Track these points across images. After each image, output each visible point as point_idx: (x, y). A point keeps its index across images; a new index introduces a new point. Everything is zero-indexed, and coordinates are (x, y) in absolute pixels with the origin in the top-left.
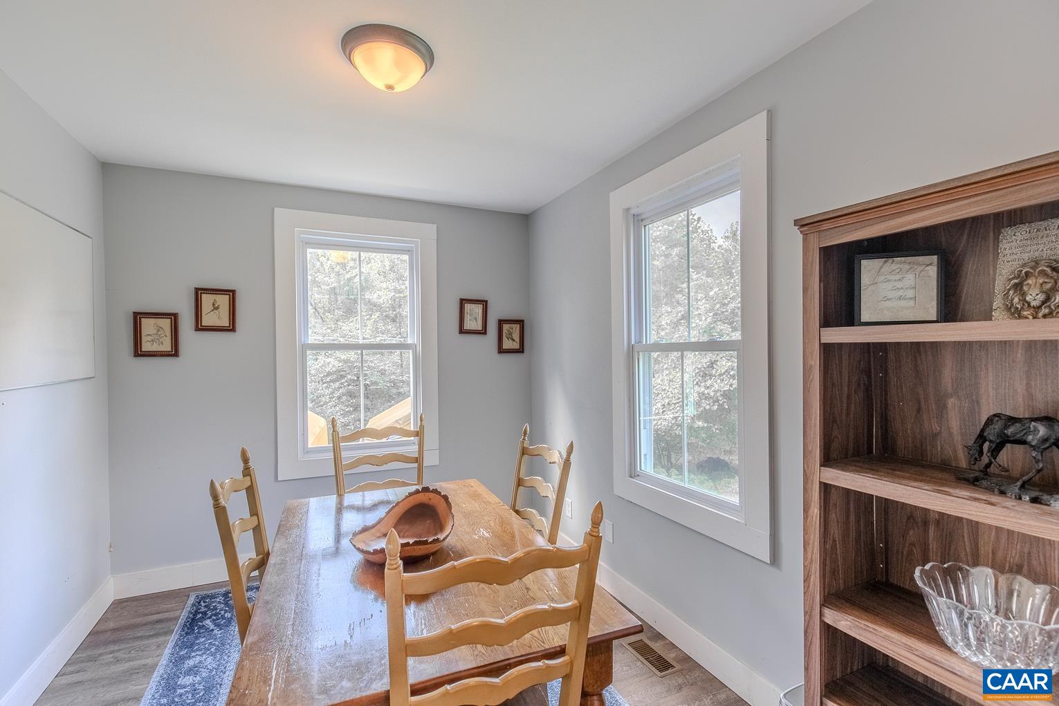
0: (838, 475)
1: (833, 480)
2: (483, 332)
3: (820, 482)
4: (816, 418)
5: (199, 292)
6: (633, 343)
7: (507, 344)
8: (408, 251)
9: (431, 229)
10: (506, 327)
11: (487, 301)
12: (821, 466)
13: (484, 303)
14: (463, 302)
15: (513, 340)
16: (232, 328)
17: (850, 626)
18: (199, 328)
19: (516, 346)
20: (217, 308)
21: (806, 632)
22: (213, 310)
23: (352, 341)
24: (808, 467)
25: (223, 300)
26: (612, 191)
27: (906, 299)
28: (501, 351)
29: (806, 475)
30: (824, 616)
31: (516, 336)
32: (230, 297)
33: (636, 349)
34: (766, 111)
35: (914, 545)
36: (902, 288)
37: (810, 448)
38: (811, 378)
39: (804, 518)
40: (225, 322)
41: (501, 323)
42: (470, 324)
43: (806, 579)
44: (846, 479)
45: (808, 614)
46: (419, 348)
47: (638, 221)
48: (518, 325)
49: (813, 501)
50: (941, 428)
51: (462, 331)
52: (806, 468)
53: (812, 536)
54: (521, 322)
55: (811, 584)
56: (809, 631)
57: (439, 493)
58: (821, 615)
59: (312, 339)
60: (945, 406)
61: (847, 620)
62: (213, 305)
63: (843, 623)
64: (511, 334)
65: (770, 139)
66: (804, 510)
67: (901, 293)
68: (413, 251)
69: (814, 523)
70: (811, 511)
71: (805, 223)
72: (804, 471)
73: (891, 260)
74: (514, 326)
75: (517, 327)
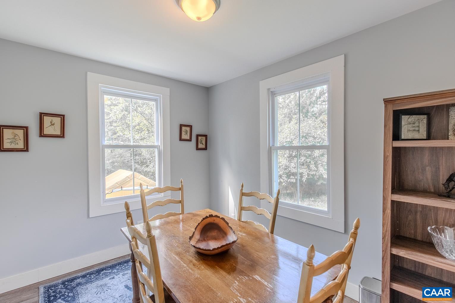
0: (400, 197)
1: (397, 199)
2: (190, 140)
3: (392, 201)
4: (389, 176)
5: (42, 115)
6: (271, 146)
7: (200, 146)
8: (155, 100)
9: (167, 91)
10: (200, 138)
11: (192, 126)
12: (391, 194)
13: (191, 127)
14: (181, 126)
15: (203, 144)
16: (62, 135)
17: (405, 254)
18: (42, 135)
19: (204, 147)
20: (53, 125)
21: (383, 258)
22: (51, 126)
23: (127, 143)
24: (385, 195)
25: (57, 120)
26: (261, 81)
27: (416, 131)
28: (198, 149)
29: (384, 198)
30: (392, 251)
31: (204, 142)
32: (61, 119)
33: (272, 149)
34: (344, 55)
35: (411, 221)
36: (415, 127)
37: (386, 187)
38: (388, 160)
39: (383, 214)
40: (58, 133)
41: (198, 136)
42: (184, 137)
43: (384, 238)
44: (404, 198)
45: (384, 251)
46: (162, 148)
47: (273, 94)
48: (205, 137)
49: (388, 207)
50: (423, 178)
51: (181, 139)
52: (384, 194)
53: (387, 221)
54: (206, 136)
55: (386, 239)
56: (385, 258)
57: (219, 217)
58: (391, 250)
59: (106, 143)
60: (425, 170)
61: (403, 252)
62: (51, 122)
63: (401, 253)
64: (202, 141)
65: (345, 66)
66: (383, 211)
67: (414, 128)
68: (158, 100)
69: (388, 216)
70: (386, 212)
71: (386, 100)
72: (383, 196)
73: (411, 116)
74: (203, 137)
75: (204, 138)
